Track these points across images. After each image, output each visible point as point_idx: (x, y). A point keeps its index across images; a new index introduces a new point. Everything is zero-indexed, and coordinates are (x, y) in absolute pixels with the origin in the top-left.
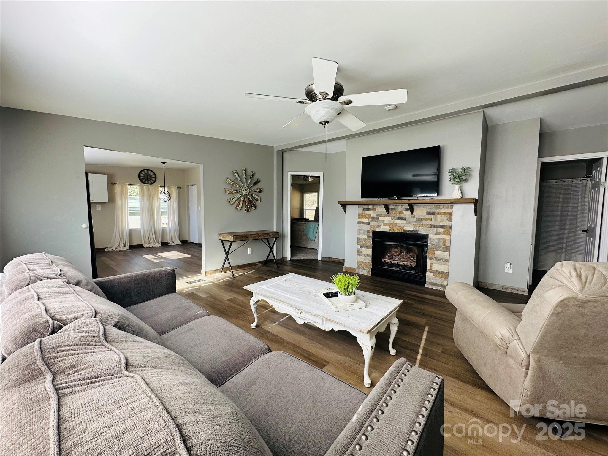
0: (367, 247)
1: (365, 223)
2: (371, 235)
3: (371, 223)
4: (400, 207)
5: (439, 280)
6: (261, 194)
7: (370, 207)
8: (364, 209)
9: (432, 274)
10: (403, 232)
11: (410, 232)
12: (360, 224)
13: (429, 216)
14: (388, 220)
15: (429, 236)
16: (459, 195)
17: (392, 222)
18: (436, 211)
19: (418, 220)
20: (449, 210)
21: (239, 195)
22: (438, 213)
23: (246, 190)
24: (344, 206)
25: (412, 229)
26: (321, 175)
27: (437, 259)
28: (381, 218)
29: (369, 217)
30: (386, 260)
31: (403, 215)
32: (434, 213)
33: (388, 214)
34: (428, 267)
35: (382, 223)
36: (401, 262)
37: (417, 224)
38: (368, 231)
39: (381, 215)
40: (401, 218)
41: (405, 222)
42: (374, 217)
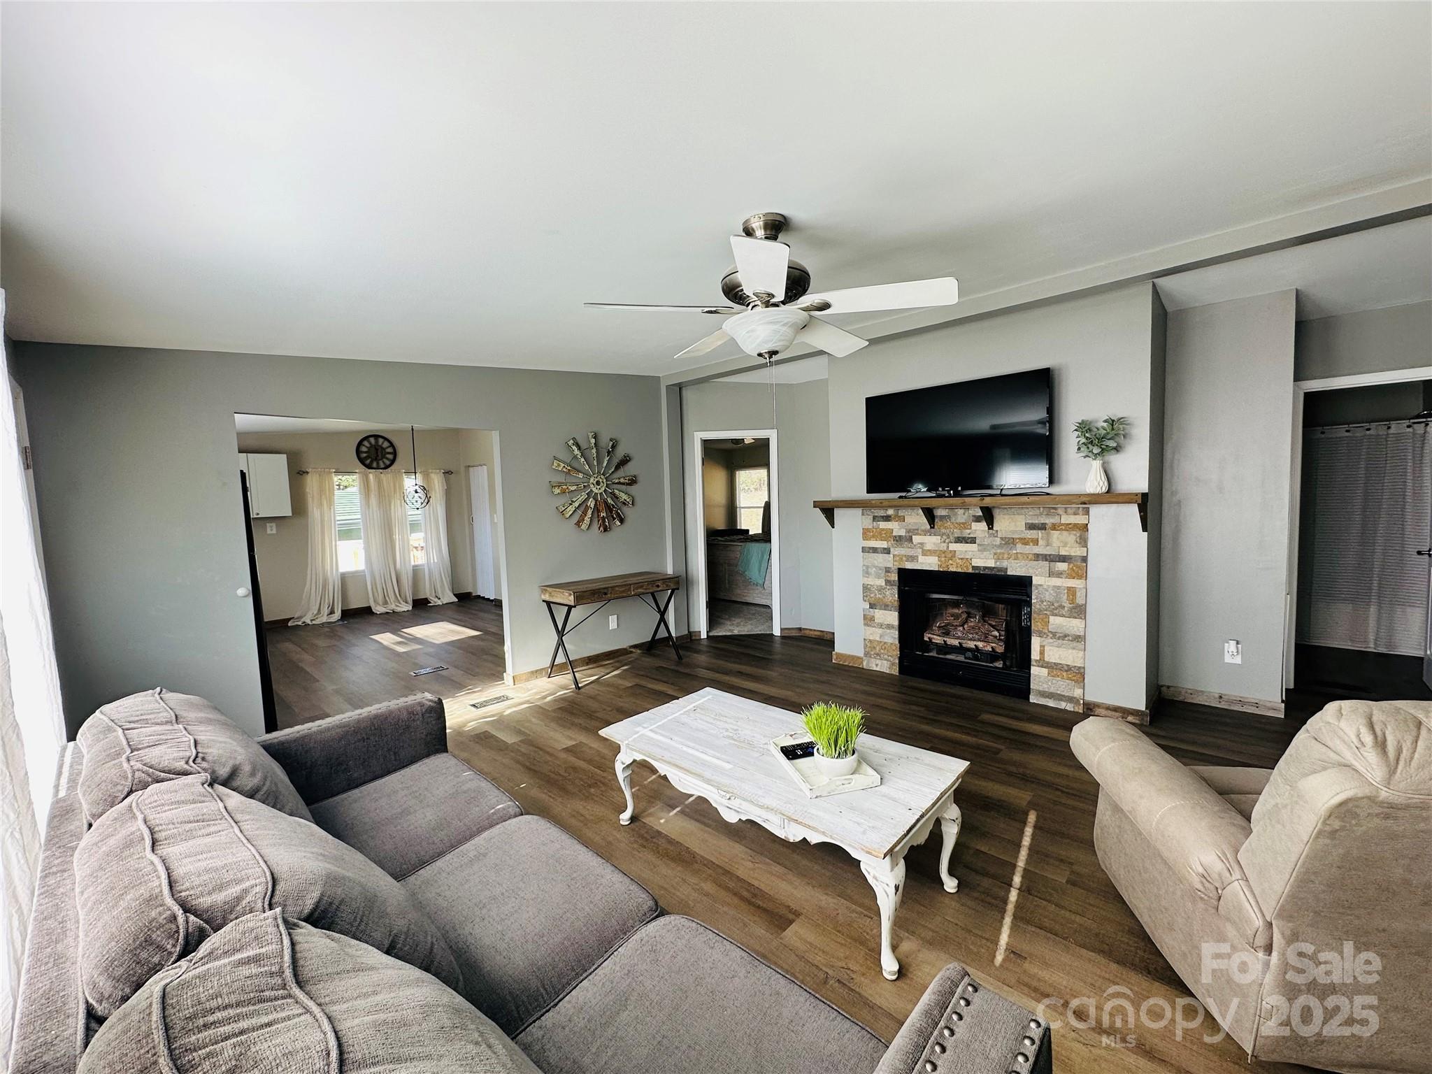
0: (886, 607)
1: (879, 550)
2: (894, 577)
3: (894, 551)
4: (961, 512)
5: (1061, 686)
6: (633, 489)
7: (890, 512)
8: (875, 518)
9: (1045, 671)
10: (970, 571)
11: (987, 572)
12: (869, 552)
13: (1032, 534)
14: (934, 544)
15: (1034, 582)
16: (1101, 483)
17: (943, 547)
18: (1047, 522)
19: (1006, 544)
20: (1080, 519)
21: (584, 496)
22: (1054, 527)
23: (598, 483)
24: (828, 511)
25: (991, 564)
26: (772, 435)
27: (1054, 634)
28: (916, 539)
29: (888, 535)
30: (932, 636)
31: (968, 531)
32: (1042, 527)
33: (933, 528)
34: (1035, 655)
35: (920, 551)
36: (969, 642)
37: (1003, 553)
38: (888, 570)
39: (916, 531)
40: (964, 538)
41: (973, 547)
42: (900, 536)
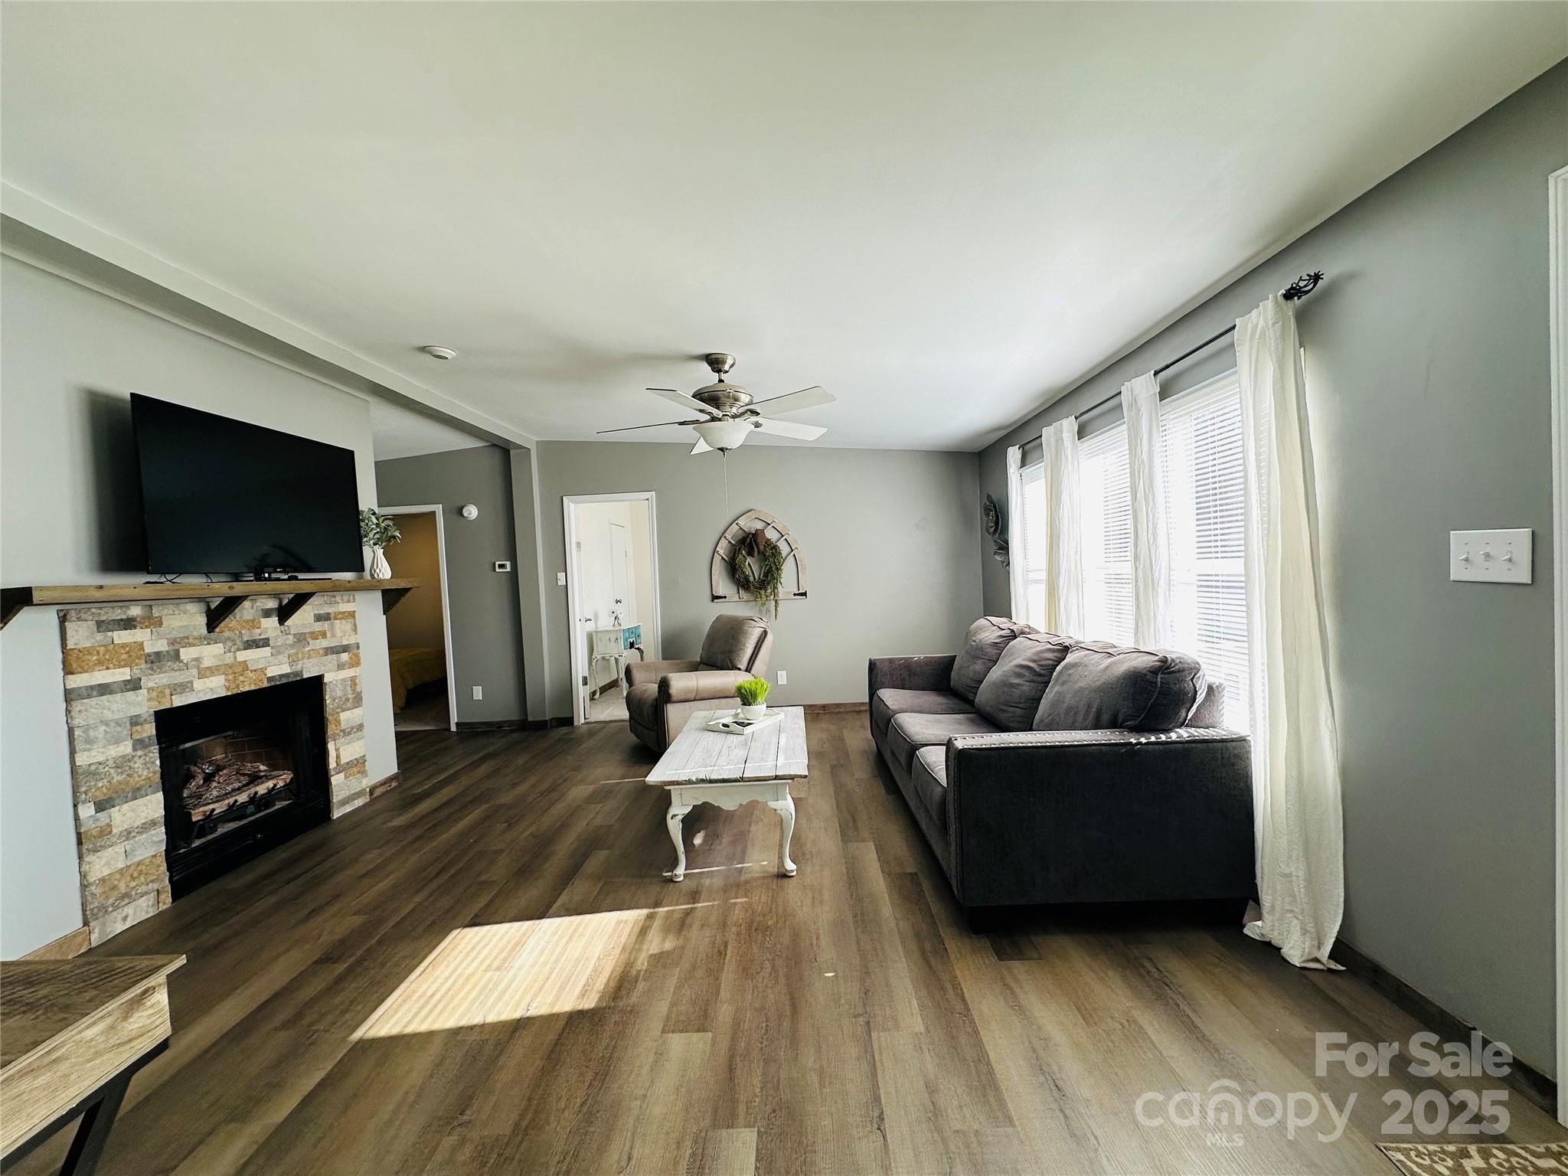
0: (137, 793)
1: (115, 687)
2: (150, 730)
3: (148, 682)
4: (248, 604)
5: (354, 784)
7: (135, 611)
9: (342, 775)
10: (266, 685)
11: (284, 681)
12: (88, 697)
13: (318, 627)
14: (215, 656)
15: (326, 680)
17: (229, 658)
18: (330, 611)
20: (351, 607)
22: (336, 617)
25: (286, 669)
27: (343, 731)
28: (186, 654)
29: (132, 655)
31: (258, 631)
32: (326, 617)
33: (213, 632)
35: (195, 671)
37: (296, 653)
38: (135, 721)
39: (185, 641)
40: (254, 641)
41: (266, 651)
42: (158, 654)
